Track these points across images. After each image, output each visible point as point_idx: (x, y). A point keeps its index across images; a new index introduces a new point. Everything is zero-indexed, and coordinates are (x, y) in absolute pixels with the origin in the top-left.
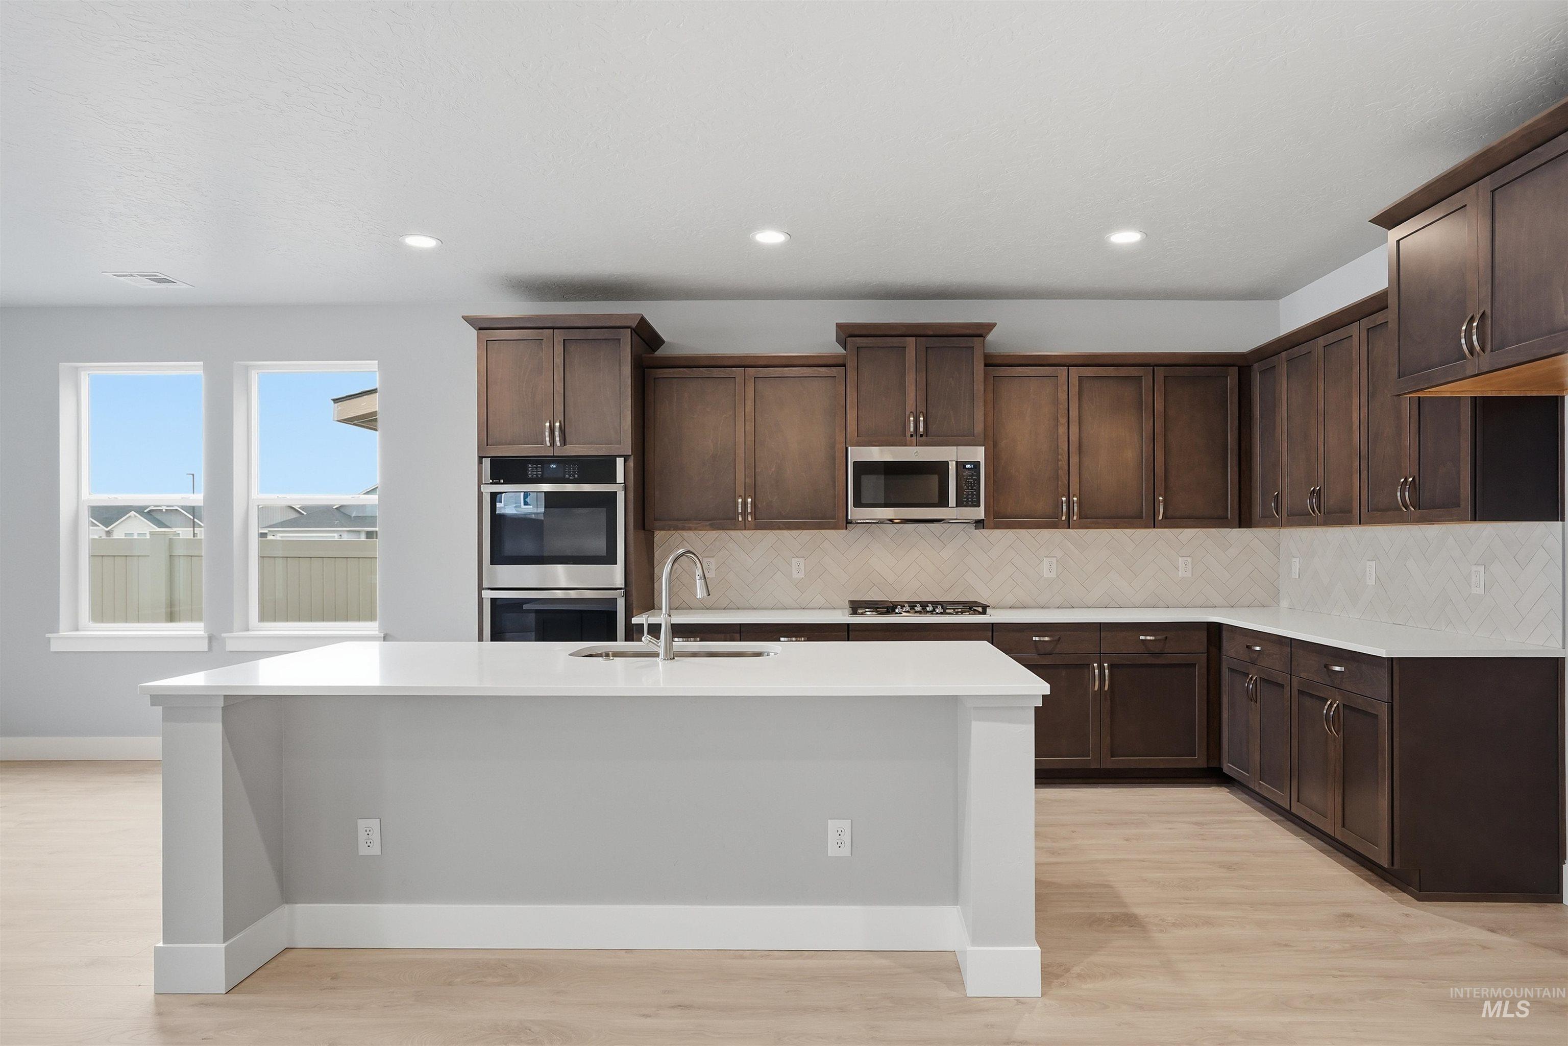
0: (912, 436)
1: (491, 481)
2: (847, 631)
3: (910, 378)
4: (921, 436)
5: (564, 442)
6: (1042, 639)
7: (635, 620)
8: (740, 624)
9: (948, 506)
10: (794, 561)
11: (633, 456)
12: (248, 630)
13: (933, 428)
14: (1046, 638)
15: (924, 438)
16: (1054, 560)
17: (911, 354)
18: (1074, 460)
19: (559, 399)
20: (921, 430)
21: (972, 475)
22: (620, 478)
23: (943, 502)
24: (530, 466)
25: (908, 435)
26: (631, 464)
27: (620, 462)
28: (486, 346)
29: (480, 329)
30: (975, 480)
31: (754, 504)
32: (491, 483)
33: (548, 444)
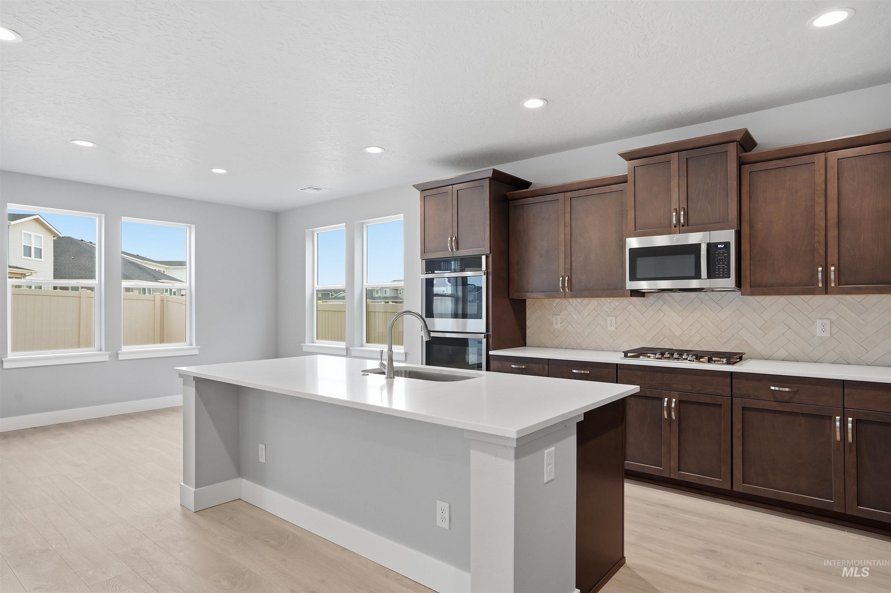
0: (675, 227)
1: (426, 272)
2: (616, 369)
3: (674, 183)
4: (683, 226)
5: (457, 249)
6: (781, 389)
7: (491, 353)
8: (548, 359)
9: (700, 278)
10: (609, 318)
11: (491, 254)
12: (362, 346)
13: (693, 218)
14: (787, 389)
15: (686, 227)
16: (828, 322)
17: (674, 166)
18: (833, 233)
19: (455, 224)
20: (682, 221)
21: (723, 253)
22: (484, 268)
23: (697, 276)
24: (442, 263)
25: (673, 227)
26: (490, 259)
27: (484, 258)
28: (424, 199)
29: (422, 191)
30: (725, 257)
31: (570, 281)
32: (426, 274)
33: (450, 250)
